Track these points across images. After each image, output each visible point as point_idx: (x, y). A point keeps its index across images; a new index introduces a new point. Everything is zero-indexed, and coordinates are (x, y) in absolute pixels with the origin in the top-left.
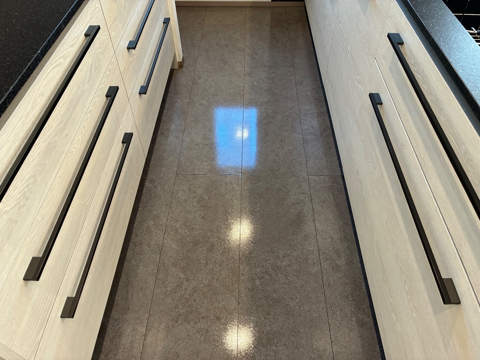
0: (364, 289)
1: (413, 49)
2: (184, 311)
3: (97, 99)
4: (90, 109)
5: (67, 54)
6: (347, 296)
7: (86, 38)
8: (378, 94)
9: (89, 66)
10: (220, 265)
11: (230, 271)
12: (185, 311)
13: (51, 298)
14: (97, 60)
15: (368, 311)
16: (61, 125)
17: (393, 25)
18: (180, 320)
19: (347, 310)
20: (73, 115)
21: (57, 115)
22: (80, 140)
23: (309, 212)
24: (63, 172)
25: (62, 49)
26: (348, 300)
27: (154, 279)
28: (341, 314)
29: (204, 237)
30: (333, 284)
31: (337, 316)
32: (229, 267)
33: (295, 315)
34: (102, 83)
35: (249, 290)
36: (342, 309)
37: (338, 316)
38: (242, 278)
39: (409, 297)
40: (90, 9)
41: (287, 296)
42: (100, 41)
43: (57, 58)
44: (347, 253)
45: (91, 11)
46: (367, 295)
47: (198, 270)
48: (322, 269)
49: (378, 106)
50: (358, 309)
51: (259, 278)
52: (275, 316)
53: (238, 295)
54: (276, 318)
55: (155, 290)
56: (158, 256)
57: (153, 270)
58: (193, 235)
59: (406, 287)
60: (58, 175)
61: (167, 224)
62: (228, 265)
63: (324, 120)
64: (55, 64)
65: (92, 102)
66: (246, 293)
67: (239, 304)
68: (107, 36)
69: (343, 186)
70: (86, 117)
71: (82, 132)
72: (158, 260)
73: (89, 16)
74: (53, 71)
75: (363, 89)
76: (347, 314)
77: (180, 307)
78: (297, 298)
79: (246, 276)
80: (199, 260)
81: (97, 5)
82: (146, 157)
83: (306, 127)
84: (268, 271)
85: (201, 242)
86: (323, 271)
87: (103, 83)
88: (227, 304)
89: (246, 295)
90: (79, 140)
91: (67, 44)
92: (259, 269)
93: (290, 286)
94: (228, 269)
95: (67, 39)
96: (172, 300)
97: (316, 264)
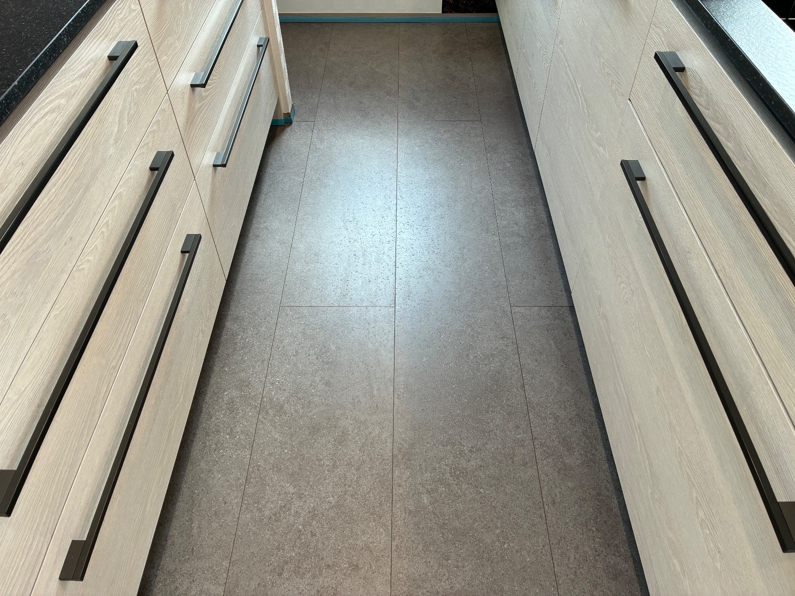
0: (616, 510)
1: (703, 78)
2: (294, 554)
3: (132, 174)
4: (119, 191)
5: (73, 91)
6: (586, 522)
7: (111, 63)
8: (637, 161)
9: (118, 113)
10: (357, 469)
11: (376, 479)
12: (296, 554)
13: (40, 545)
14: (133, 104)
15: (624, 549)
16: (58, 220)
17: (663, 39)
18: (286, 570)
19: (587, 549)
20: (84, 202)
21: (52, 201)
22: (99, 248)
23: (515, 370)
24: (63, 307)
25: (64, 80)
26: (589, 530)
27: (240, 495)
28: (577, 556)
29: (329, 419)
30: (560, 501)
31: (569, 559)
32: (374, 472)
33: (494, 559)
34: (143, 146)
35: (410, 513)
36: (577, 548)
37: (571, 561)
38: (398, 491)
39: (708, 532)
40: (119, 12)
41: (479, 523)
42: (139, 70)
43: (53, 97)
44: (583, 444)
45: (122, 16)
46: (621, 519)
47: (320, 479)
48: (540, 472)
49: (638, 182)
50: (607, 546)
51: (428, 491)
52: (458, 561)
53: (390, 522)
54: (460, 564)
55: (242, 516)
56: (248, 453)
57: (239, 479)
58: (309, 414)
59: (701, 513)
60: (52, 314)
61: (264, 394)
62: (371, 468)
63: (535, 210)
64: (49, 107)
65: (123, 180)
66: (404, 519)
67: (393, 539)
68: (153, 62)
69: (572, 326)
70: (112, 207)
71: (103, 233)
72: (246, 461)
73: (117, 25)
74: (43, 120)
75: (608, 155)
76: (588, 555)
77: (286, 547)
78: (497, 528)
79: (405, 487)
80: (321, 460)
81: (133, 7)
82: (227, 277)
83: (505, 222)
84: (444, 478)
85: (324, 428)
86: (543, 477)
87: (145, 145)
88: (370, 540)
89: (405, 523)
90: (97, 248)
91: (73, 71)
92: (427, 475)
93: (484, 505)
94: (372, 475)
95: (74, 62)
96: (271, 535)
97: (529, 465)
